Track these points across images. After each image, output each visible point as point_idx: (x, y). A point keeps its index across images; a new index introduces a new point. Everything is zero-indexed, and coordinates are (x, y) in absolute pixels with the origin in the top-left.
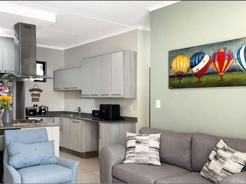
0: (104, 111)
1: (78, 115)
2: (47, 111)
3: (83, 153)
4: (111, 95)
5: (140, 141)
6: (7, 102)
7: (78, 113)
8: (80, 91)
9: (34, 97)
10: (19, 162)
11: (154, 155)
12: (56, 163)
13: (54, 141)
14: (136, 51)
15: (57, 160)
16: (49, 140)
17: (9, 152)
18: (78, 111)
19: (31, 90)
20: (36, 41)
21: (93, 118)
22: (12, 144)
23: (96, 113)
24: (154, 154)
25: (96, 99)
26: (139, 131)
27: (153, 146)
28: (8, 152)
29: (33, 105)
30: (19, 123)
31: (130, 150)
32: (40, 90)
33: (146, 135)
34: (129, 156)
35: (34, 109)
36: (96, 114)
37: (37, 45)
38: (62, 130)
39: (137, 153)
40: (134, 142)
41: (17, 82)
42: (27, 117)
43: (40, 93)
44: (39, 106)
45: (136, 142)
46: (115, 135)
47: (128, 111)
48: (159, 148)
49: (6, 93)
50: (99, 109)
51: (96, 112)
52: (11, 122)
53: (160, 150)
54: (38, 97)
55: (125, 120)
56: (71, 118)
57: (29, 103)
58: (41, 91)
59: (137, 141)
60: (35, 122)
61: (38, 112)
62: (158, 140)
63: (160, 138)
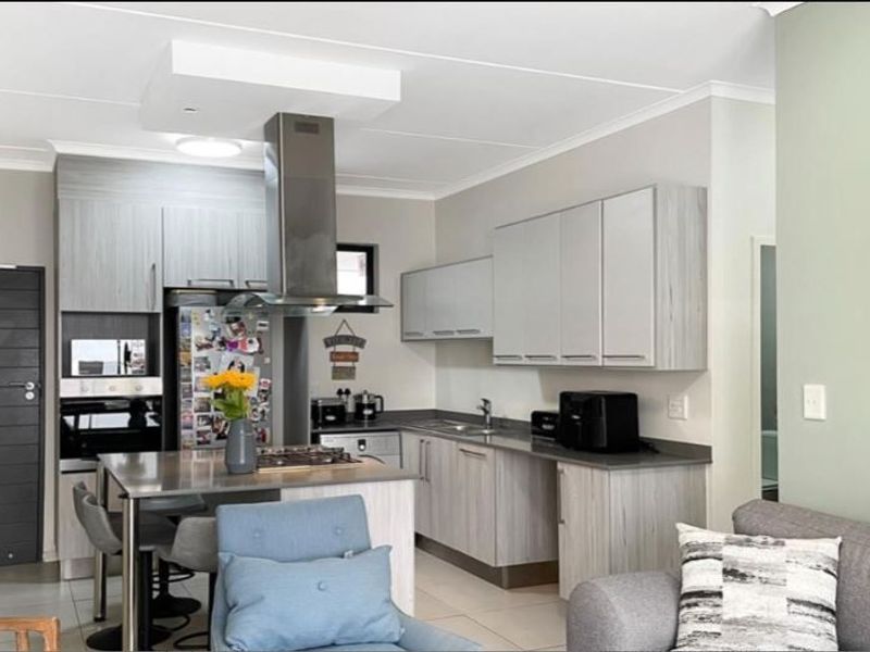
0: (576, 417)
1: (483, 423)
2: (378, 409)
3: (501, 568)
4: (604, 357)
5: (742, 571)
6: (241, 393)
7: (480, 416)
8: (489, 342)
9: (338, 364)
10: (260, 636)
11: (812, 636)
12: (397, 639)
13: (390, 548)
14: (704, 186)
15: (402, 627)
16: (374, 547)
17: (228, 594)
18: (482, 413)
19: (329, 342)
20: (334, 177)
21: (534, 439)
22: (239, 560)
23: (548, 423)
24: (813, 632)
25: (545, 371)
26: (734, 518)
27: (806, 599)
28: (225, 591)
29: (336, 391)
30: (280, 463)
31: (696, 605)
32: (358, 338)
33: (771, 540)
34: (696, 633)
35: (338, 404)
36: (545, 427)
37: (340, 190)
38: (428, 480)
39: (730, 622)
40: (715, 570)
41: (286, 319)
42: (315, 431)
43: (358, 350)
44: (354, 391)
45: (726, 572)
46: (621, 512)
47: (671, 418)
48: (834, 607)
49: (252, 354)
50: (555, 408)
51: (547, 419)
52: (253, 462)
53: (836, 613)
54: (349, 364)
55: (657, 452)
56: (459, 441)
57: (322, 385)
58: (360, 343)
59: (729, 568)
60: (333, 462)
61: (350, 414)
62: (831, 570)
63: (837, 558)
